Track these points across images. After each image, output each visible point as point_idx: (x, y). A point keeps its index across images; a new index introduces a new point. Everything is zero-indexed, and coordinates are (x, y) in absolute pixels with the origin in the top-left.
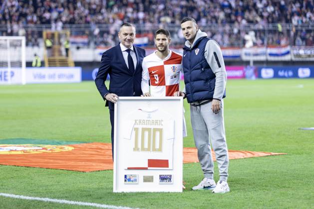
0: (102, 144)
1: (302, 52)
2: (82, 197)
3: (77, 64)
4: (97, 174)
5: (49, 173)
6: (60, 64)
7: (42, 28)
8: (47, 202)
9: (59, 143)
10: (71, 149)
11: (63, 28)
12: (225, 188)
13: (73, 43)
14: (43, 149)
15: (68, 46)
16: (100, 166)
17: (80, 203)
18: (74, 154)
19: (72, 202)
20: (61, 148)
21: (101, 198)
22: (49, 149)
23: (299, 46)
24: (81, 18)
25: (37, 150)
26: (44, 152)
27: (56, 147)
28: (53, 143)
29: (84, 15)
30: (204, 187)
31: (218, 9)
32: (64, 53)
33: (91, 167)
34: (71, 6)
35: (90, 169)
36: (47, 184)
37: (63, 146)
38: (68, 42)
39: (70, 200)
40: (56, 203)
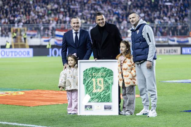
0: (42, 90)
1: (160, 39)
2: (27, 121)
3: (31, 47)
4: (37, 108)
5: (8, 107)
6: (21, 47)
7: (10, 26)
8: (5, 124)
9: (16, 90)
10: (22, 93)
11: (23, 26)
12: (155, 114)
13: (28, 35)
14: (6, 93)
15: (25, 37)
16: (39, 103)
17: (25, 125)
18: (24, 96)
19: (21, 125)
20: (17, 93)
21: (38, 122)
22: (10, 93)
23: (159, 36)
24: (33, 21)
25: (2, 94)
26: (7, 95)
27: (14, 92)
28: (12, 90)
29: (34, 18)
30: (143, 114)
31: (112, 15)
32: (23, 40)
33: (34, 104)
34: (27, 13)
35: (33, 105)
36: (6, 113)
37: (18, 92)
38: (26, 34)
39: (19, 123)
40: (10, 125)
